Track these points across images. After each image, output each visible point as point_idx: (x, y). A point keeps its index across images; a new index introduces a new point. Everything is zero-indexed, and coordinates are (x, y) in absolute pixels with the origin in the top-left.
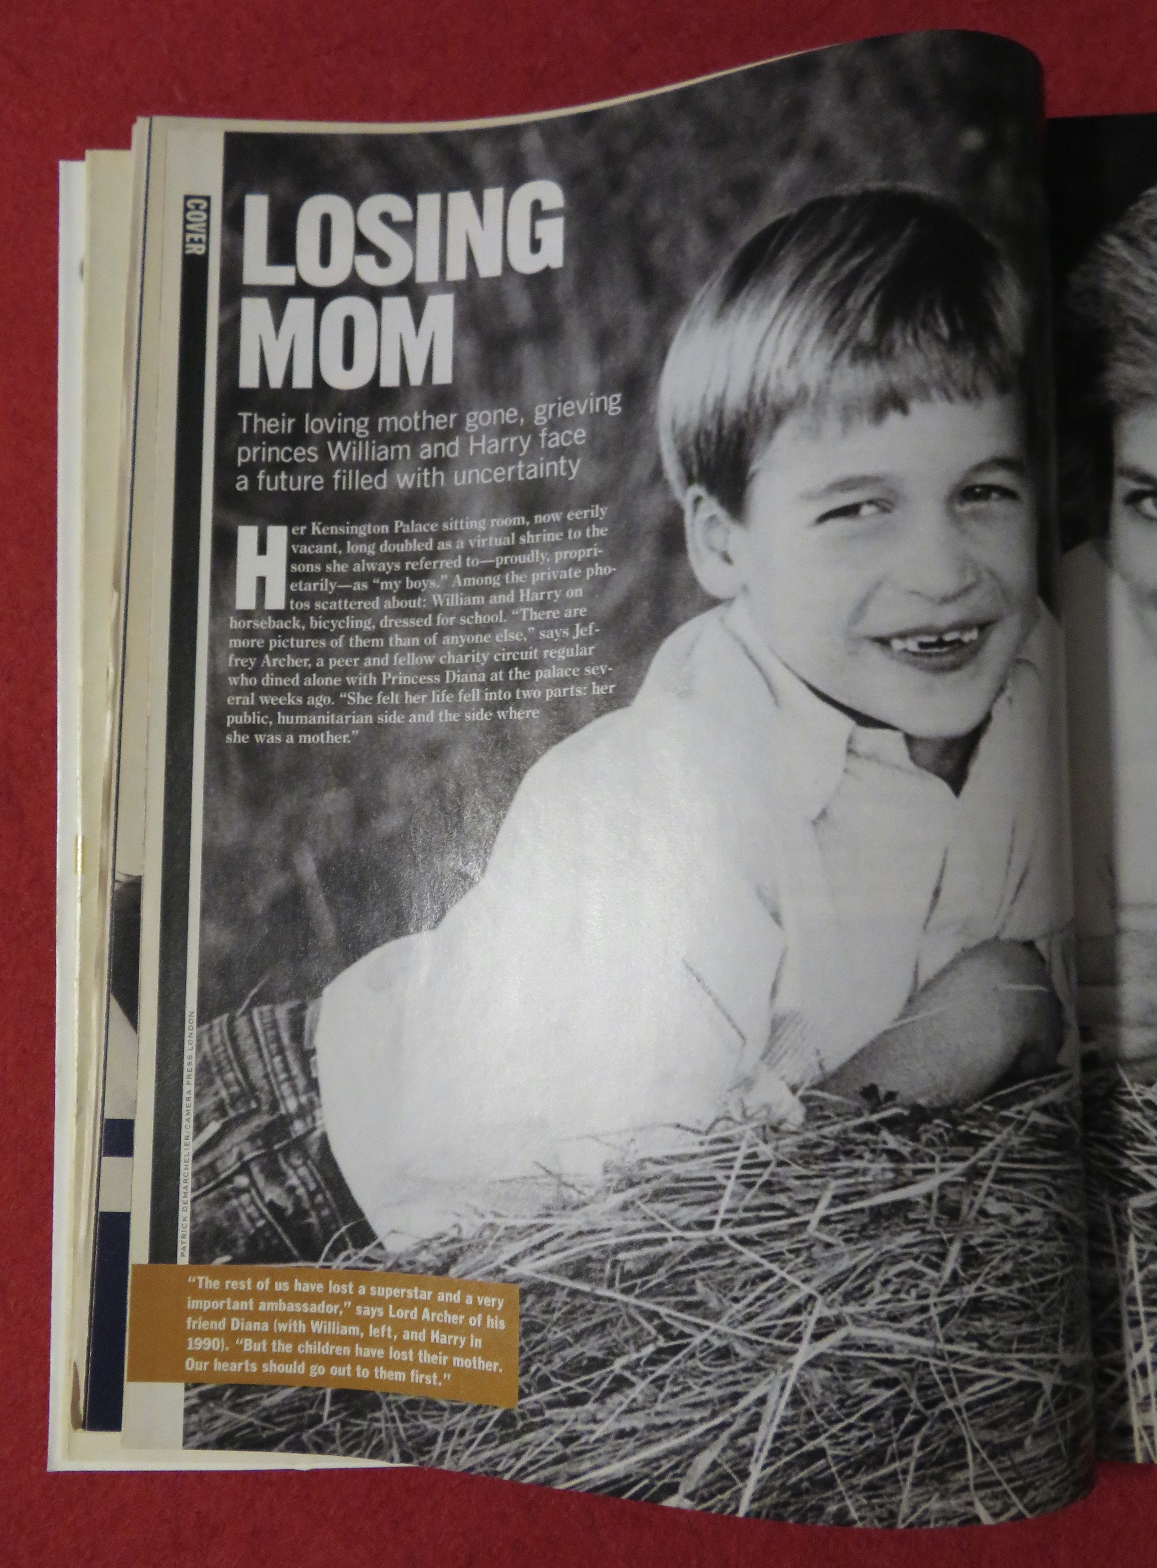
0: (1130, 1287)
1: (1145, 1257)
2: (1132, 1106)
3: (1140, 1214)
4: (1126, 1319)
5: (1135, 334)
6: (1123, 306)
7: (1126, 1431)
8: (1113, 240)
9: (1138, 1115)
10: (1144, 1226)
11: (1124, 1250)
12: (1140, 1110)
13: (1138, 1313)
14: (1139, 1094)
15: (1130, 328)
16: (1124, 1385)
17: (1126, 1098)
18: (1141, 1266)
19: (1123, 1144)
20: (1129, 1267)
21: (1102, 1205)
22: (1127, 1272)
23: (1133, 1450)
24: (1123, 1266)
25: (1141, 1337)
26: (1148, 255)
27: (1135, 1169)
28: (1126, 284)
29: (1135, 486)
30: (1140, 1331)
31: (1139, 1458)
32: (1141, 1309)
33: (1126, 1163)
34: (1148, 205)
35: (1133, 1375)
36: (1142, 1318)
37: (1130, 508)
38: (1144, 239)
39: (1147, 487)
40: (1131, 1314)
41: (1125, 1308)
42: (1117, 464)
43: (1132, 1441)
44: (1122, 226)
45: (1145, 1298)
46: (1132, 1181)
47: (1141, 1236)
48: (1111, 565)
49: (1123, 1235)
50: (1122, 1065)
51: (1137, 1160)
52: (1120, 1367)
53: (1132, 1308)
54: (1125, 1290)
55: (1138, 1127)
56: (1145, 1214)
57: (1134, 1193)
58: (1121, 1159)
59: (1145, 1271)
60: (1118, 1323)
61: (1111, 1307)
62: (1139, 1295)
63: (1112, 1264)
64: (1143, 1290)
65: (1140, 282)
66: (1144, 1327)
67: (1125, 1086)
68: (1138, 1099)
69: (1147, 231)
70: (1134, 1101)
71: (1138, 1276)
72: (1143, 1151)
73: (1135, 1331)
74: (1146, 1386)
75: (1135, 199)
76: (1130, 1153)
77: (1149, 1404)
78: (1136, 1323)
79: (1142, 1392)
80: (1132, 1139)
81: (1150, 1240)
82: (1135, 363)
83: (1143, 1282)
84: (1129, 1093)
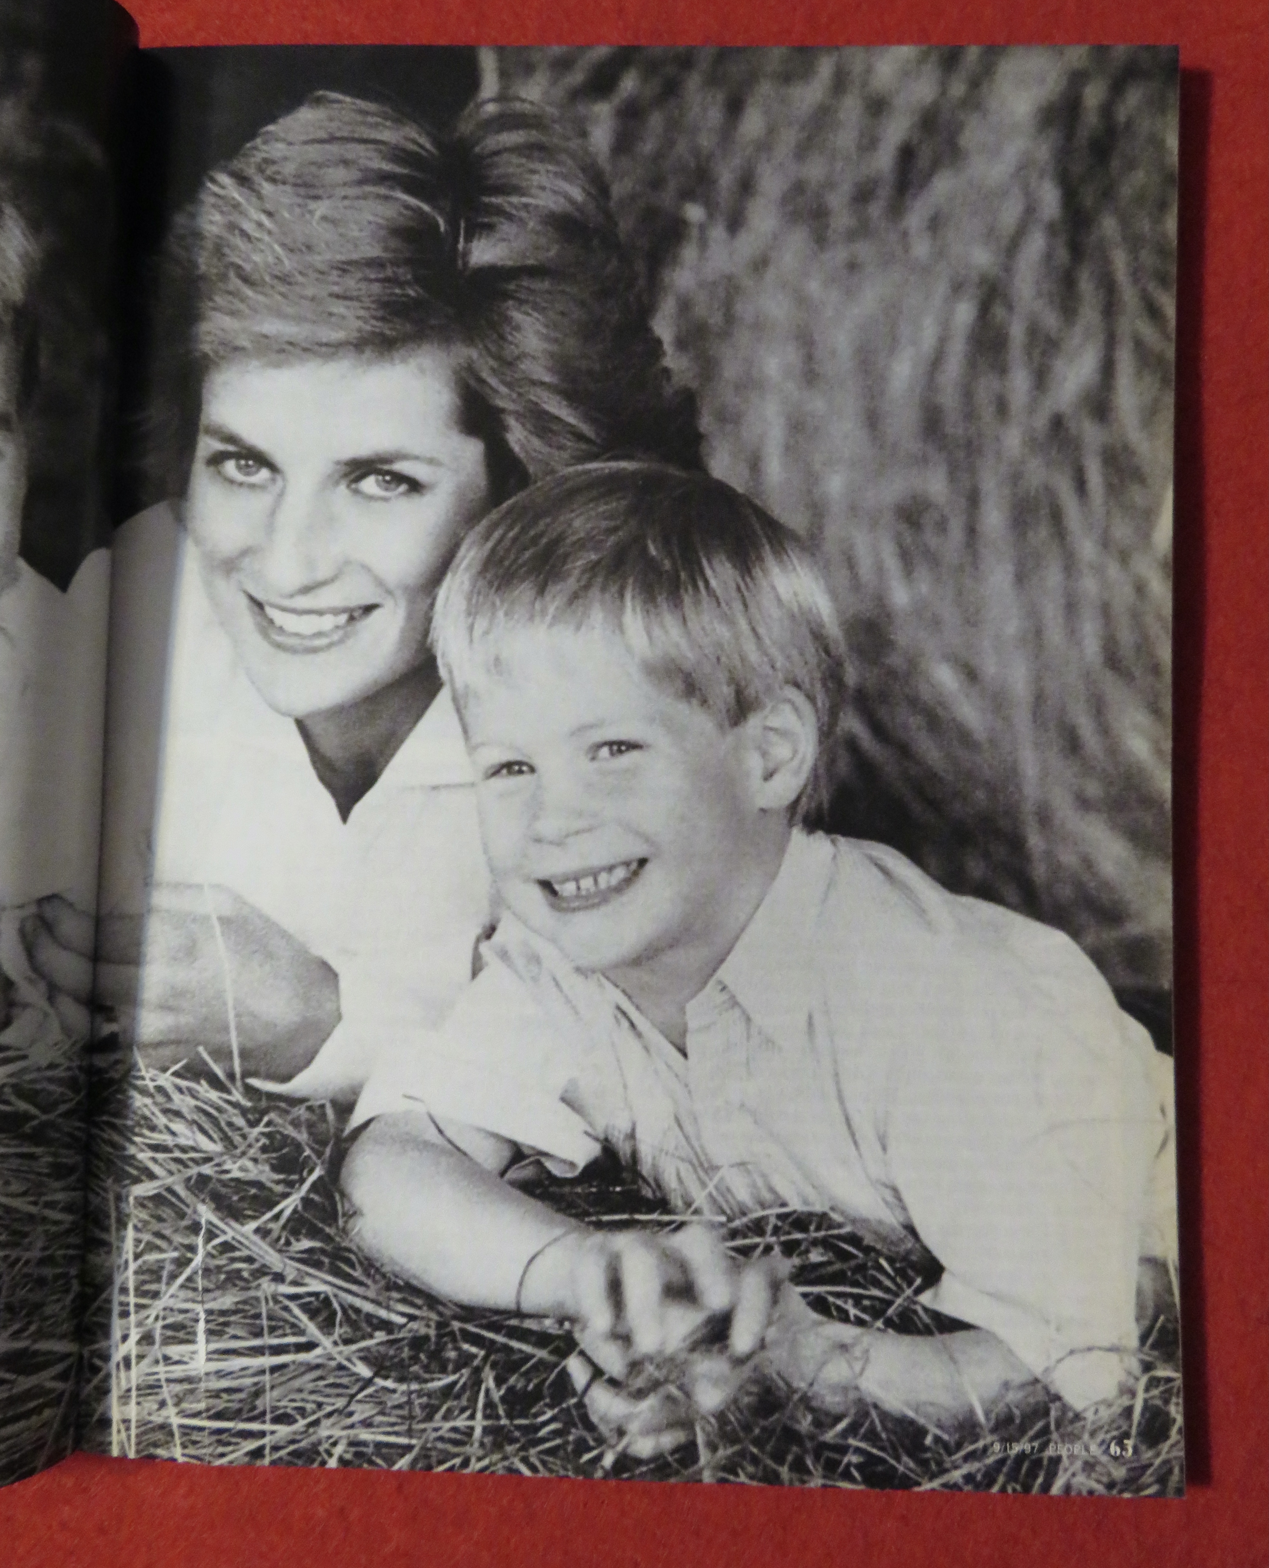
0: (123, 1277)
1: (142, 1246)
2: (144, 1092)
3: (141, 1203)
4: (116, 1309)
5: (235, 282)
6: (226, 250)
7: (105, 1423)
8: (224, 179)
9: (148, 1101)
10: (144, 1215)
11: (122, 1239)
12: (151, 1096)
13: (128, 1304)
14: (153, 1080)
15: (232, 274)
16: (108, 1376)
17: (139, 1083)
18: (137, 1256)
19: (131, 1130)
20: (124, 1257)
21: (105, 1190)
22: (122, 1261)
23: (110, 1443)
24: (120, 1256)
25: (128, 1329)
26: (260, 197)
27: (141, 1156)
28: (232, 227)
29: (219, 446)
30: (129, 1323)
31: (115, 1452)
32: (132, 1299)
33: (132, 1150)
34: (265, 142)
35: (118, 1365)
36: (132, 1309)
37: (212, 468)
38: (258, 179)
39: (231, 448)
40: (121, 1304)
41: (117, 1298)
42: (204, 420)
43: (110, 1434)
44: (237, 164)
45: (137, 1289)
46: (137, 1168)
47: (140, 1225)
48: (185, 529)
49: (122, 1224)
50: (138, 1048)
51: (144, 1147)
52: (106, 1358)
53: (123, 1298)
54: (118, 1281)
55: (148, 1113)
56: (145, 1202)
57: (137, 1181)
58: (127, 1145)
59: (140, 1261)
60: (108, 1313)
61: (104, 1296)
62: (131, 1285)
63: (109, 1253)
64: (136, 1281)
65: (248, 226)
66: (133, 1318)
67: (139, 1070)
68: (151, 1085)
69: (261, 170)
70: (146, 1086)
71: (133, 1266)
72: (150, 1138)
73: (124, 1321)
74: (128, 1380)
75: (253, 136)
76: (137, 1139)
77: (129, 1397)
78: (125, 1314)
79: (124, 1385)
80: (141, 1126)
81: (148, 1230)
82: (233, 313)
83: (136, 1273)
84: (143, 1078)
